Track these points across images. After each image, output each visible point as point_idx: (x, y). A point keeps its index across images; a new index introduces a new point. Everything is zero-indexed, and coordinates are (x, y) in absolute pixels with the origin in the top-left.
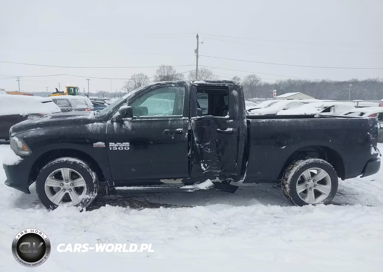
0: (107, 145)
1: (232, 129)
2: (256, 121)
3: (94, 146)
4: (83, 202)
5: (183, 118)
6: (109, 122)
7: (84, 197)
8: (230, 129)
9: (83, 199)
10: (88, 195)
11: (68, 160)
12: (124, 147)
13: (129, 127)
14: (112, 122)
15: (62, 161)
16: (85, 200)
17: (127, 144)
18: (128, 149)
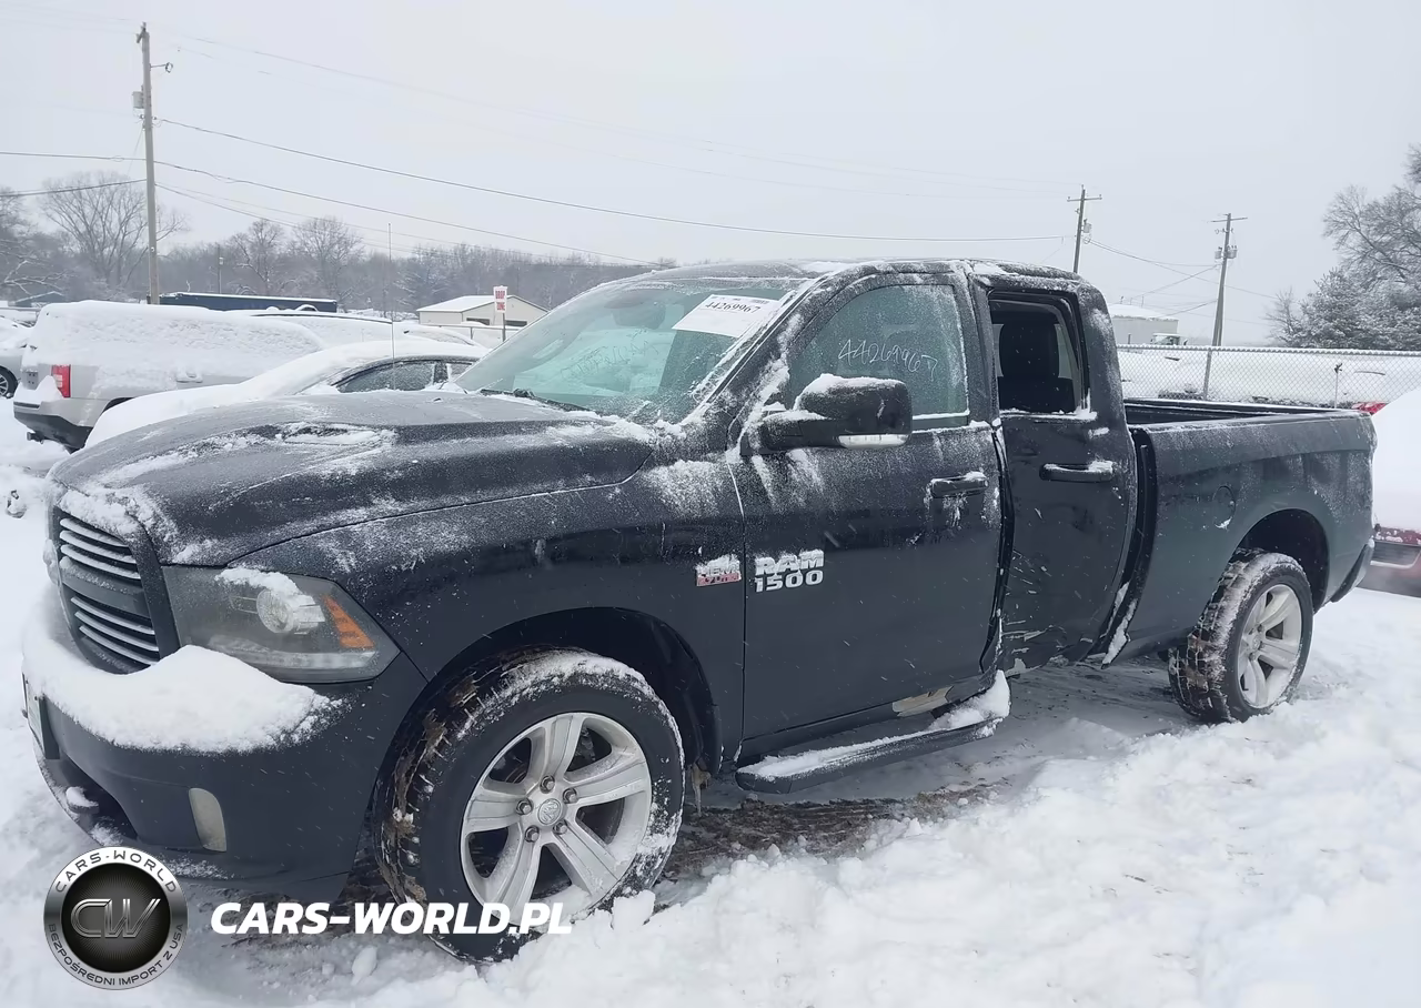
0: (747, 567)
1: (1110, 463)
2: (1162, 429)
3: (701, 582)
4: (639, 873)
5: (974, 425)
6: (733, 455)
7: (641, 850)
8: (1098, 466)
9: (637, 859)
10: (662, 832)
11: (579, 669)
12: (804, 572)
13: (817, 479)
14: (746, 454)
15: (555, 680)
16: (648, 864)
17: (815, 557)
18: (820, 579)
